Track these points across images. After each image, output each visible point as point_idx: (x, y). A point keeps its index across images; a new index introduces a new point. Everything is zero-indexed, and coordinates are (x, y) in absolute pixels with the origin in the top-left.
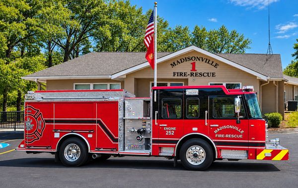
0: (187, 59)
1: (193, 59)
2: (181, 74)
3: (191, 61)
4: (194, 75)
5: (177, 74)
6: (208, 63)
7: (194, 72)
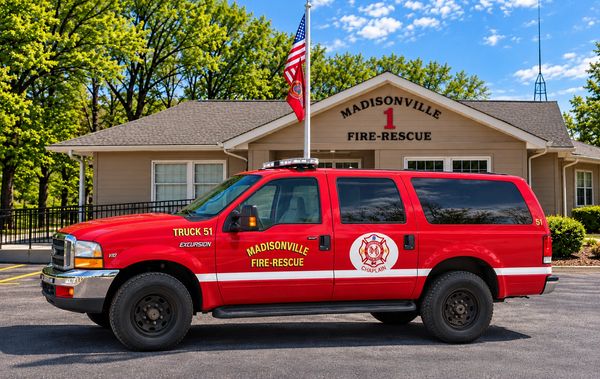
0: (375, 102)
1: (388, 101)
2: (364, 136)
3: (385, 107)
4: (390, 137)
5: (354, 136)
6: (420, 109)
7: (389, 131)
